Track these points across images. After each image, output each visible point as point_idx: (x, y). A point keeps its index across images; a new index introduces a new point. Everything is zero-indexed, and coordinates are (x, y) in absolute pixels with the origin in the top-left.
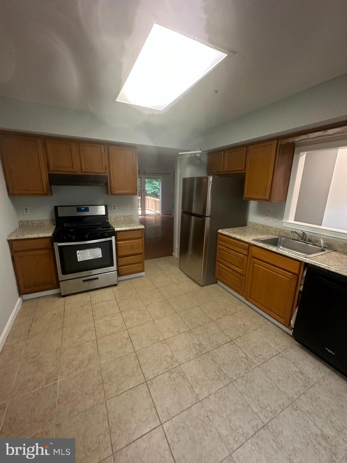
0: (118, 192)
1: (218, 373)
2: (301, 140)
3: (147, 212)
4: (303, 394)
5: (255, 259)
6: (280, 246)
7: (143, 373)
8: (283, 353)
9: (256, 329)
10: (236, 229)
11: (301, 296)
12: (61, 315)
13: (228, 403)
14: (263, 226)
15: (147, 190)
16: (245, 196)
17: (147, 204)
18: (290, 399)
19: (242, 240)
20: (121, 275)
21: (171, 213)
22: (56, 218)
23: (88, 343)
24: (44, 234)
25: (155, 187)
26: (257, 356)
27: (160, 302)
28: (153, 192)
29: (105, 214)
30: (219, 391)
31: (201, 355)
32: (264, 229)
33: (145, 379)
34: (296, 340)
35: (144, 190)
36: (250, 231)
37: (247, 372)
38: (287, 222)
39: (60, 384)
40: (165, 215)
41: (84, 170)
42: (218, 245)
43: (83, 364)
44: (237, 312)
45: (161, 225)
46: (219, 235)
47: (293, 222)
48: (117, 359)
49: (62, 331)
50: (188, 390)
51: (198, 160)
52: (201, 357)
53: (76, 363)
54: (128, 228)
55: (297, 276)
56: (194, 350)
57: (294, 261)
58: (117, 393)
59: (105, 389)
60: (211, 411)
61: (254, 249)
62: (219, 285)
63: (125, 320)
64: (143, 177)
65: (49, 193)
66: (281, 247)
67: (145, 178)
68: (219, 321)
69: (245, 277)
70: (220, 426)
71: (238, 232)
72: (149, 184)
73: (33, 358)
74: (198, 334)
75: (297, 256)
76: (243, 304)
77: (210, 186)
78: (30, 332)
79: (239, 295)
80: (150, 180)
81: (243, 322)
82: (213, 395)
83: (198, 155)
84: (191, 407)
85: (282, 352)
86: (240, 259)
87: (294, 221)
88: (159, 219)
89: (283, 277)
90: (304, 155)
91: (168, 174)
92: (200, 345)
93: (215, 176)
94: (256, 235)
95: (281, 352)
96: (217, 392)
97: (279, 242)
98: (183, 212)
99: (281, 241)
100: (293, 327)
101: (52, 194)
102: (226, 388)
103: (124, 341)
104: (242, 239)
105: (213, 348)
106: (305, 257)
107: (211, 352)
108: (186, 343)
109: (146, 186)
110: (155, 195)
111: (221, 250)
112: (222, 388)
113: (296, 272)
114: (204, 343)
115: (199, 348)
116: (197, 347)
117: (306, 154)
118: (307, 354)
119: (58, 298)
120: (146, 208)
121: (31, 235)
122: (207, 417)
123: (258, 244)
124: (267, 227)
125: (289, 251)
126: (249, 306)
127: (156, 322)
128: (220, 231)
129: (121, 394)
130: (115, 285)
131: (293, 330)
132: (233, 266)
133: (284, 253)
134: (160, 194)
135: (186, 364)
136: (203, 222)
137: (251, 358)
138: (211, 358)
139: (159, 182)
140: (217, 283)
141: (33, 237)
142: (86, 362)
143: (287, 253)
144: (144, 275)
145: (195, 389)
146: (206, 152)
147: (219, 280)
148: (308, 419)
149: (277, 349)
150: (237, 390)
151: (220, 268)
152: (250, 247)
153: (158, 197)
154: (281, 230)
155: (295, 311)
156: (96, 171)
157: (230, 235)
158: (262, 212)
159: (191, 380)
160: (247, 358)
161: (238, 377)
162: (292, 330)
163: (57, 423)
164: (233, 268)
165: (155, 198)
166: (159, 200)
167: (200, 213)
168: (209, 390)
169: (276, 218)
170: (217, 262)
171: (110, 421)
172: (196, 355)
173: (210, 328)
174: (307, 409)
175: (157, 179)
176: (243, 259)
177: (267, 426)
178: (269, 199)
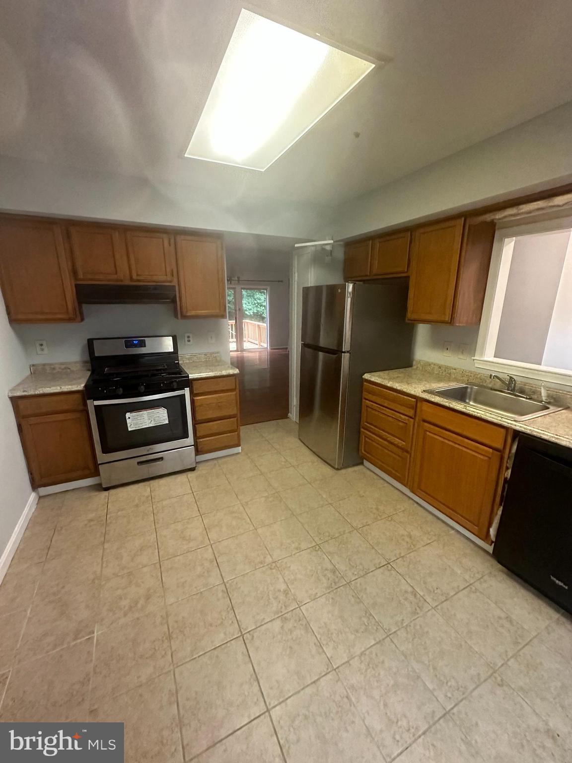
0: (193, 313)
1: (365, 620)
2: (505, 217)
3: (246, 345)
4: (512, 657)
5: (426, 424)
6: (470, 401)
7: (237, 621)
8: (477, 584)
9: (429, 543)
10: (394, 373)
11: (508, 487)
12: (102, 521)
13: (382, 673)
14: (440, 367)
15: (245, 309)
16: (409, 315)
17: (245, 332)
18: (489, 665)
19: (404, 392)
20: (200, 451)
21: (285, 347)
22: (90, 358)
23: (145, 570)
24: (70, 387)
25: (258, 303)
26: (432, 591)
27: (267, 497)
28: (255, 311)
29: (172, 350)
30: (367, 652)
31: (336, 589)
32: (441, 372)
33: (240, 630)
34: (499, 562)
35: (241, 309)
36: (419, 376)
37: (416, 619)
38: (482, 359)
39: (97, 640)
40: (275, 351)
41: (135, 277)
42: (364, 400)
43: (136, 604)
44: (397, 513)
45: (269, 366)
46: (365, 383)
47: (492, 359)
48: (194, 597)
49: (102, 548)
50: (314, 650)
51: (327, 256)
52: (336, 593)
53: (125, 603)
54: (211, 373)
55: (499, 453)
56: (324, 580)
57: (495, 427)
58: (192, 656)
59: (173, 648)
60: (352, 687)
61: (425, 407)
62: (366, 467)
63: (209, 529)
64: (238, 288)
65: (78, 316)
66: (471, 403)
67: (242, 289)
68: (366, 530)
69: (411, 454)
70: (368, 714)
71: (397, 377)
72: (248, 299)
73: (54, 594)
74: (330, 553)
75: (500, 419)
76: (408, 499)
77: (349, 300)
78: (50, 550)
79: (400, 484)
80: (250, 292)
81: (407, 531)
82: (356, 658)
83: (328, 248)
84: (318, 679)
85: (475, 582)
86: (401, 424)
87: (494, 357)
88: (265, 356)
89: (476, 454)
90: (511, 244)
91: (279, 281)
92: (334, 571)
93: (357, 282)
94: (428, 382)
95: (473, 583)
96: (362, 654)
97: (468, 394)
98: (305, 346)
99: (471, 391)
100: (494, 540)
101: (82, 320)
102: (378, 646)
103: (207, 564)
104: (404, 390)
105: (357, 577)
106: (515, 421)
107: (353, 583)
108: (310, 568)
109: (244, 302)
110: (259, 317)
111: (369, 410)
112: (372, 646)
113: (499, 446)
114: (342, 567)
115: (333, 576)
116: (329, 575)
117: (514, 241)
118: (518, 586)
119: (97, 493)
120: (244, 339)
121: (48, 388)
122: (347, 697)
123: (433, 398)
124: (447, 368)
125: (486, 410)
126: (417, 503)
127: (260, 531)
128: (367, 376)
129: (200, 658)
130: (193, 469)
131: (493, 544)
132: (389, 436)
133: (478, 413)
134: (266, 315)
135: (311, 604)
136: (339, 361)
137: (422, 594)
138: (354, 594)
139: (265, 295)
140: (362, 463)
141: (52, 391)
142: (142, 602)
143: (483, 413)
144: (240, 451)
145: (327, 648)
146: (342, 243)
147: (367, 460)
148: (521, 701)
149: (467, 577)
150: (397, 651)
151: (367, 439)
152: (419, 405)
153: (264, 321)
154: (471, 373)
155: (497, 514)
156: (155, 278)
157: (383, 383)
158: (439, 343)
159: (319, 633)
160: (414, 594)
161: (398, 626)
162: (491, 545)
163: (93, 708)
164: (388, 439)
165: (259, 321)
166: (266, 325)
167: (333, 347)
168: (349, 650)
169: (462, 353)
170: (362, 430)
171: (180, 704)
172: (328, 588)
173: (351, 541)
174: (521, 684)
175: (262, 290)
176: (406, 423)
177: (451, 715)
178: (451, 321)
